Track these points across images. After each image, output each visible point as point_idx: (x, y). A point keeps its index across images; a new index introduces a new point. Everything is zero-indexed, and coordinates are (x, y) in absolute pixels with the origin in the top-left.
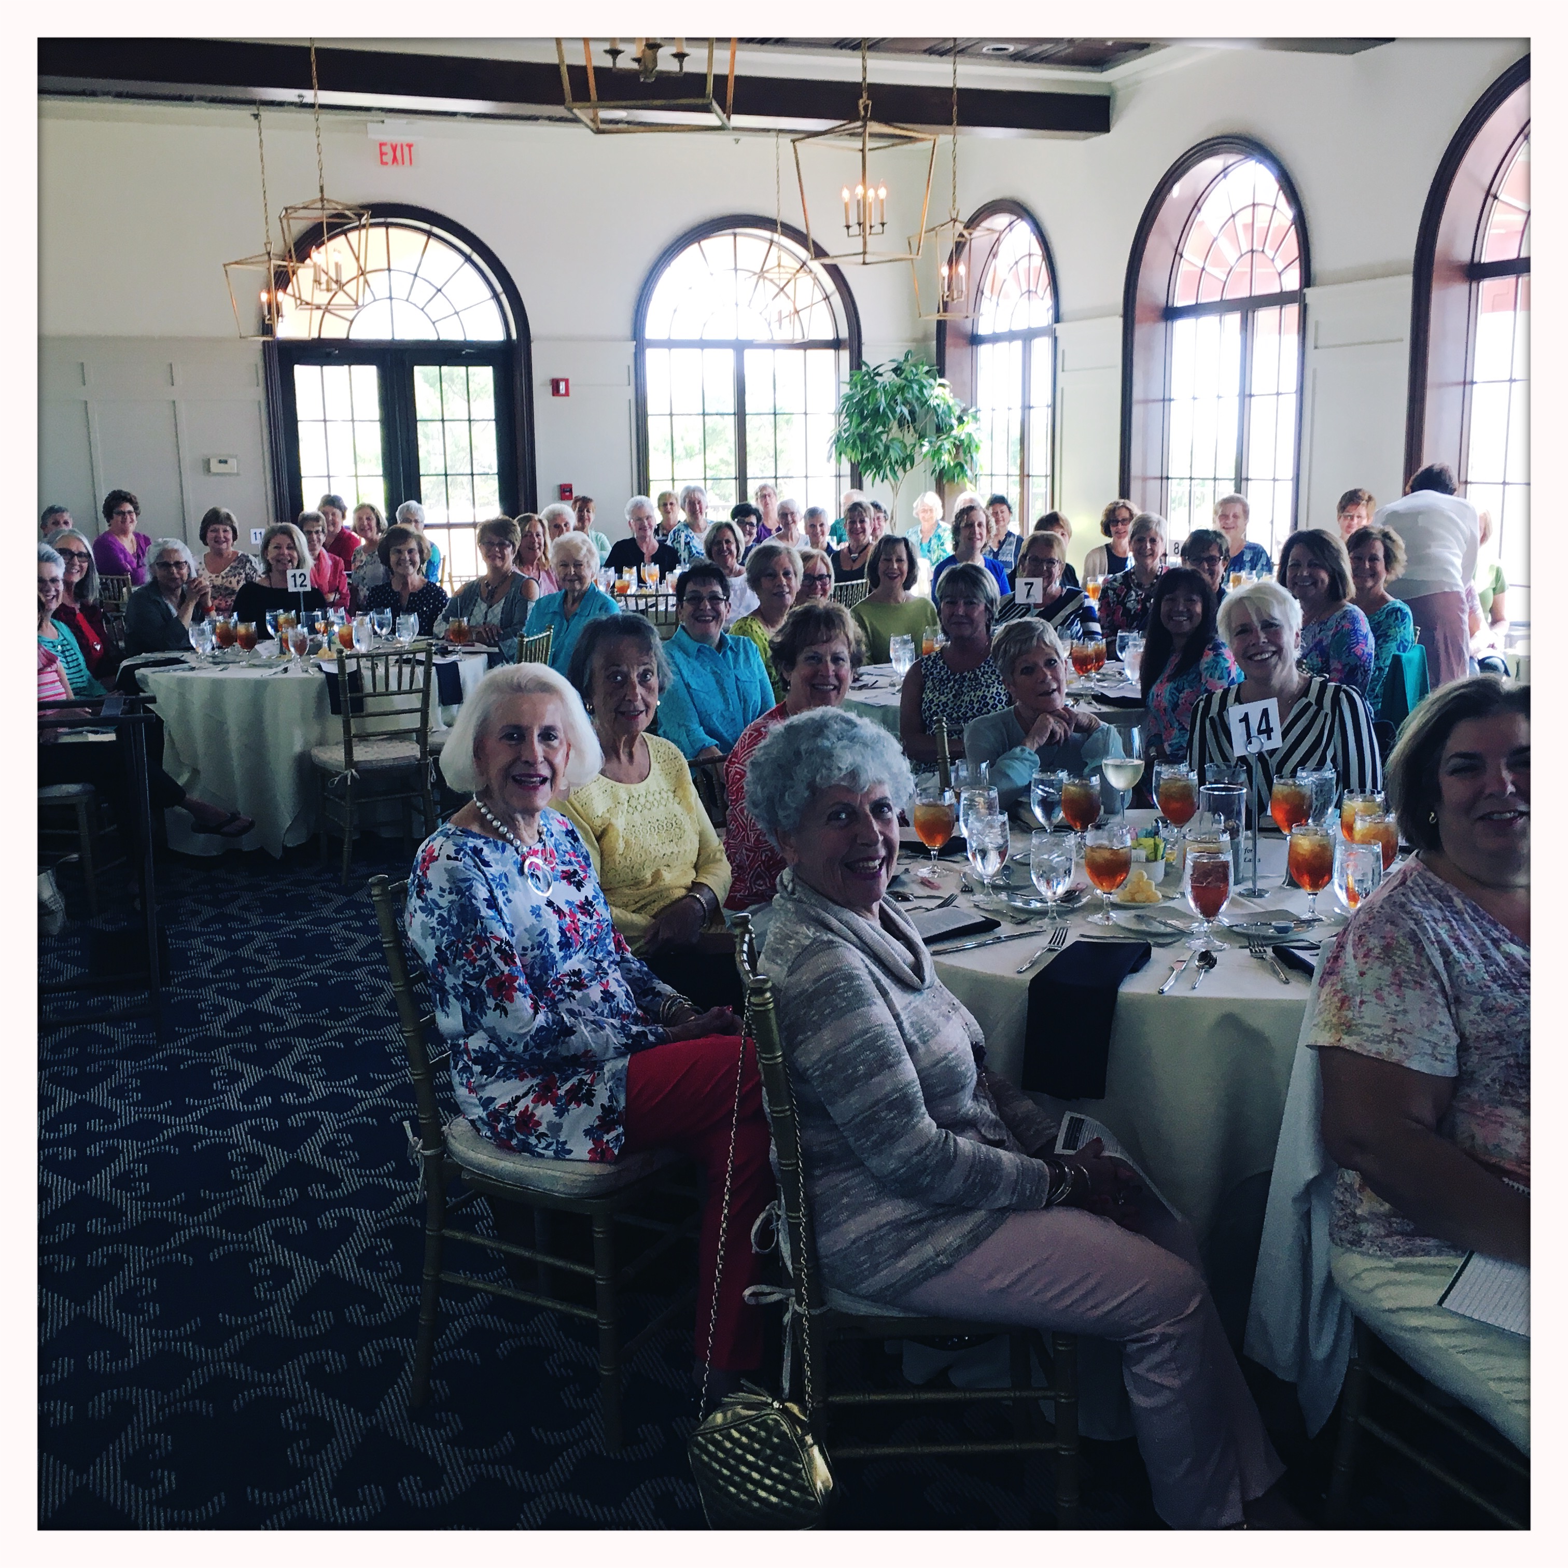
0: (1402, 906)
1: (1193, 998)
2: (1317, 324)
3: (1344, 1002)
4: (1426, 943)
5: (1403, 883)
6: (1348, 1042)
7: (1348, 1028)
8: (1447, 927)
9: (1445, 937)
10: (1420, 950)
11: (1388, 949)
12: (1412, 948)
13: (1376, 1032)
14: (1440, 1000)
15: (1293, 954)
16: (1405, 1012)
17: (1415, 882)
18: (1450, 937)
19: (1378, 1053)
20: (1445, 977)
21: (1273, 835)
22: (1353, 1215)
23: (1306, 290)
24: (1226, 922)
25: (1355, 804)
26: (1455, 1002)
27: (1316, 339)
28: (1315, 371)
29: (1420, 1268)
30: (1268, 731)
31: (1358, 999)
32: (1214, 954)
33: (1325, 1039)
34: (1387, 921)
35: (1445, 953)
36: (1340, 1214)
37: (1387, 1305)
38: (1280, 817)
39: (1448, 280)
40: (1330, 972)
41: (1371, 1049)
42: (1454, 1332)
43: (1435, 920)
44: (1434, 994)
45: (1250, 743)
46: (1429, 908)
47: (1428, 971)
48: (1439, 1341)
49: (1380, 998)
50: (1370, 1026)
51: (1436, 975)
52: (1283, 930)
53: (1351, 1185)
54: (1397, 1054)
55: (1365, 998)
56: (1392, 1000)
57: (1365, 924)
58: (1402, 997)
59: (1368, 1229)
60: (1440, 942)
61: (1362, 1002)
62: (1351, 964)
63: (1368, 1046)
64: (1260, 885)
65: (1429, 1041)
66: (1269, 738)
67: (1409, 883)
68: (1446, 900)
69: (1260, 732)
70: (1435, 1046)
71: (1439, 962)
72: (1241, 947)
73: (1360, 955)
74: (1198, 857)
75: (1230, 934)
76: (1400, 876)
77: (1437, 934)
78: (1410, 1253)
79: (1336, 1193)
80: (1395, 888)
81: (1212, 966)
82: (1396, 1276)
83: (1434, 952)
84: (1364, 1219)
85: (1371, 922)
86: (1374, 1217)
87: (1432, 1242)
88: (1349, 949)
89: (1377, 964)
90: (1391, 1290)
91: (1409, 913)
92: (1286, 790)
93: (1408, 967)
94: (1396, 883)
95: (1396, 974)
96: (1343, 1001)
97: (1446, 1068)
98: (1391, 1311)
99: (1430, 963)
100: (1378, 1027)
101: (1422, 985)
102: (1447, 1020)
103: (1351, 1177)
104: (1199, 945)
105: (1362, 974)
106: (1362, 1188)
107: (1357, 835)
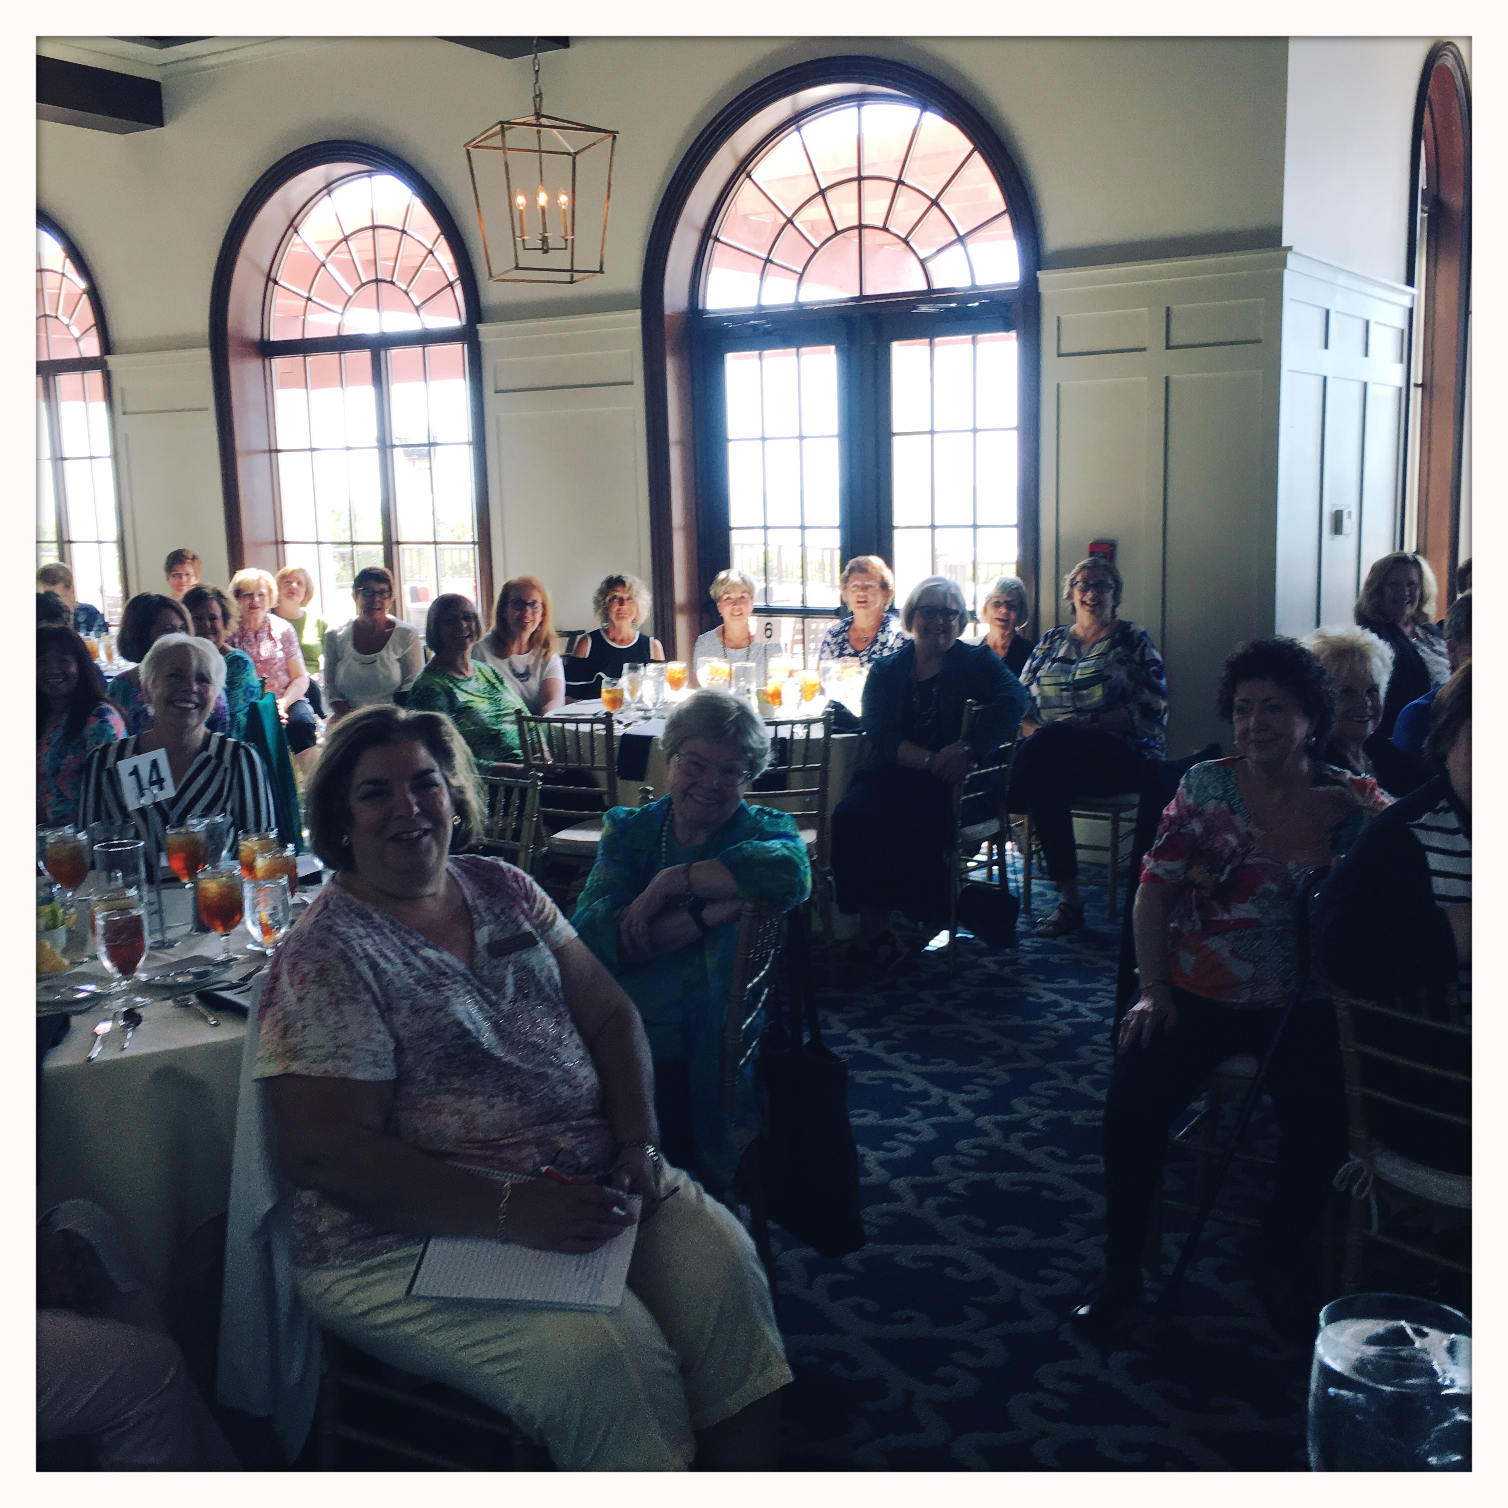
0: (330, 928)
1: (122, 1059)
2: (123, 391)
3: (286, 1032)
4: (355, 959)
5: (326, 907)
6: (296, 1067)
7: (294, 1053)
8: (371, 942)
9: (371, 951)
10: (351, 966)
11: (322, 972)
12: (342, 967)
13: (320, 1052)
14: (374, 1010)
15: (217, 996)
16: (345, 1027)
17: (336, 905)
18: (376, 951)
19: (326, 1072)
20: (375, 987)
21: (174, 884)
22: (315, 1234)
23: (107, 357)
24: (143, 977)
25: (250, 844)
26: (386, 1010)
27: (123, 404)
28: (126, 436)
29: (383, 1266)
30: (160, 782)
31: (299, 1024)
32: (139, 1011)
33: (273, 1069)
34: (318, 945)
35: (374, 965)
36: (301, 1236)
37: (358, 1310)
38: (178, 865)
39: (243, 355)
40: (266, 1005)
41: (317, 1070)
42: (420, 1316)
43: (361, 938)
44: (368, 1006)
45: (143, 795)
46: (352, 927)
47: (360, 985)
48: (410, 1328)
49: (320, 1019)
50: (312, 1048)
51: (368, 988)
52: (204, 974)
53: (310, 1205)
54: (343, 1068)
55: (306, 1023)
56: (332, 1019)
57: (298, 951)
58: (340, 1014)
59: (331, 1243)
60: (367, 956)
61: (304, 1027)
62: (288, 991)
63: (316, 1067)
64: (170, 935)
65: (368, 1051)
66: (162, 788)
67: (331, 907)
68: (365, 917)
69: (152, 783)
70: (375, 1054)
71: (369, 975)
72: (165, 999)
73: (297, 980)
74: (108, 916)
75: (148, 988)
76: (321, 902)
77: (364, 950)
78: (375, 1253)
79: (294, 1217)
80: (320, 913)
81: (138, 1023)
82: (361, 1280)
83: (364, 968)
84: (326, 1235)
85: (302, 949)
86: (334, 1230)
87: (389, 1239)
88: (285, 979)
89: (314, 987)
90: (360, 1295)
91: (336, 934)
92: (181, 839)
93: (342, 985)
94: (319, 909)
95: (332, 994)
96: (286, 1029)
97: (387, 1073)
98: (364, 1314)
99: (361, 978)
100: (323, 1047)
101: (357, 999)
102: (382, 1027)
103: (308, 1197)
104: (119, 1005)
105: (301, 1000)
106: (320, 1204)
107: (260, 874)
